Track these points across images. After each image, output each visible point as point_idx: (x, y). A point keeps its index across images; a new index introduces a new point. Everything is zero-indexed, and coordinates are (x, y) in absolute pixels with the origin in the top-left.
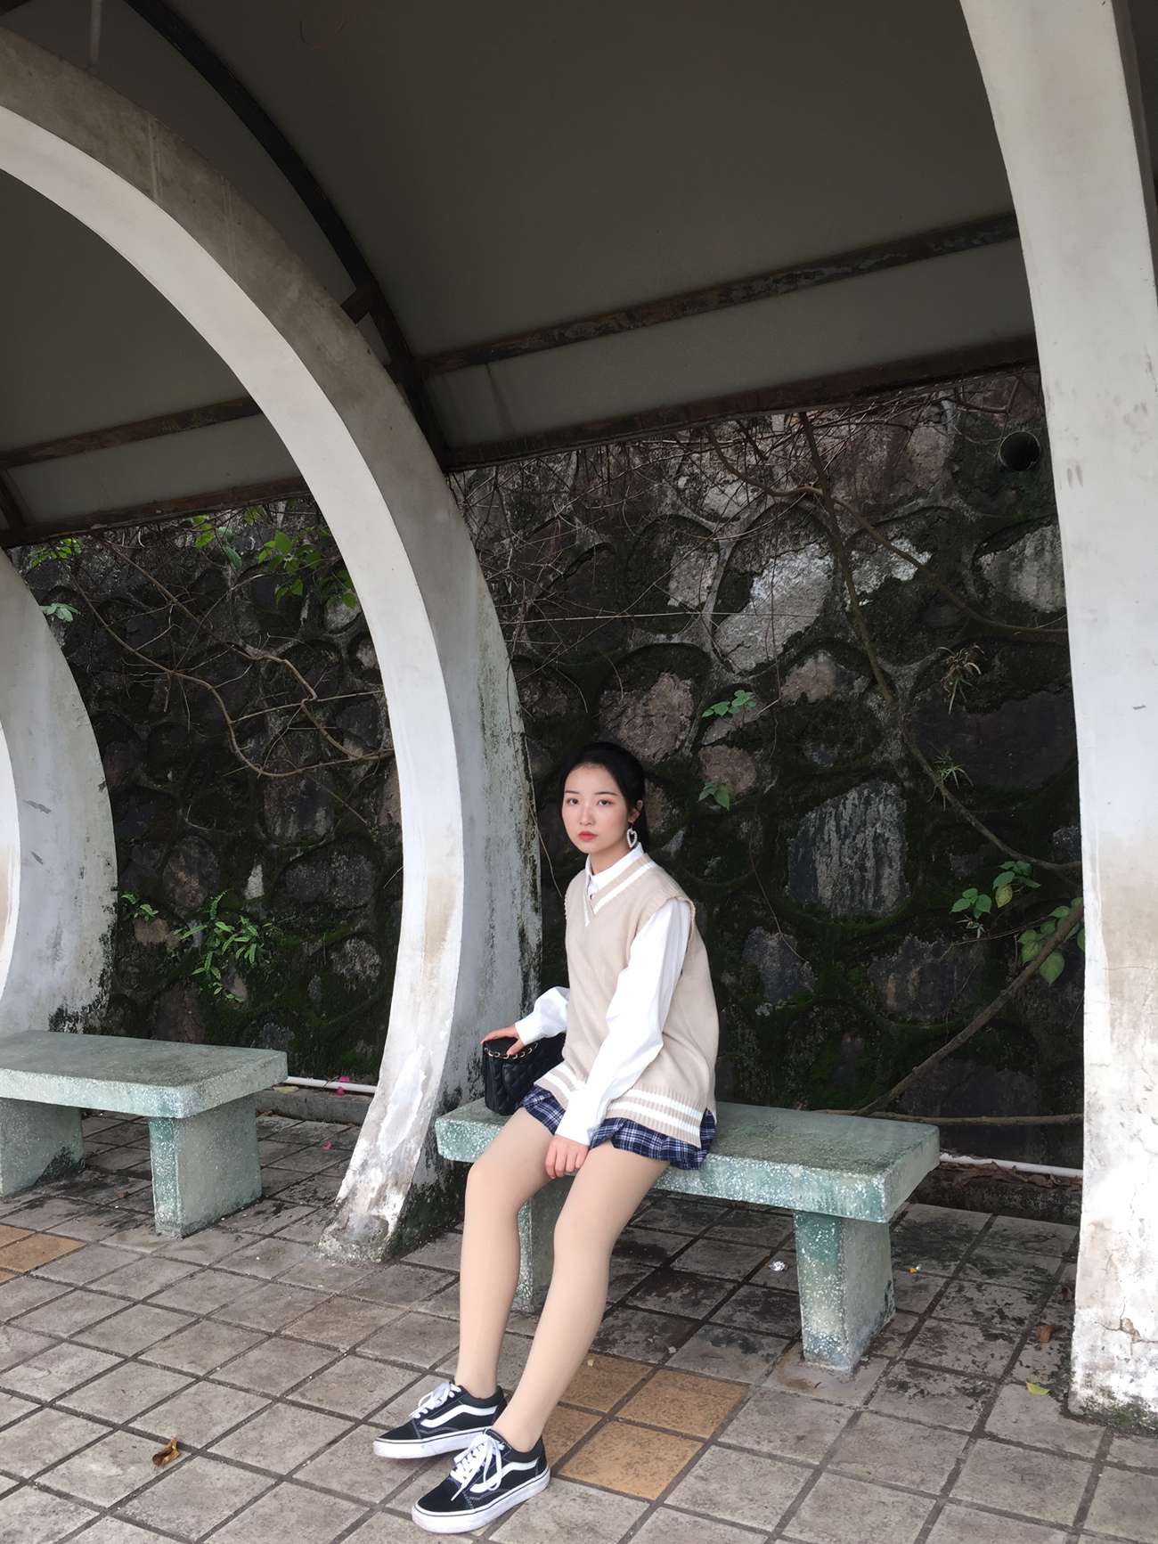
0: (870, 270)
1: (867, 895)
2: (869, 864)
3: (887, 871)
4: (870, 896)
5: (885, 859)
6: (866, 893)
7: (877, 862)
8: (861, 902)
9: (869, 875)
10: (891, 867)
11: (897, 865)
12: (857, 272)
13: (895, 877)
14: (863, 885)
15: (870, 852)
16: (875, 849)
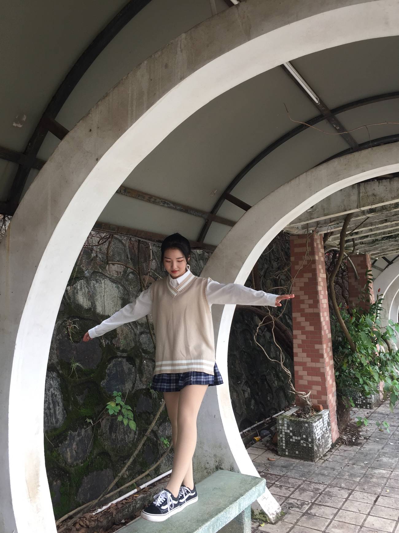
0: (177, 210)
1: (53, 420)
2: (51, 406)
3: (58, 407)
4: (54, 420)
5: (56, 403)
6: (52, 419)
7: (54, 405)
8: (51, 423)
9: (52, 411)
10: (59, 405)
11: (61, 404)
12: (175, 209)
13: (61, 409)
14: (50, 415)
15: (51, 401)
16: (52, 400)
